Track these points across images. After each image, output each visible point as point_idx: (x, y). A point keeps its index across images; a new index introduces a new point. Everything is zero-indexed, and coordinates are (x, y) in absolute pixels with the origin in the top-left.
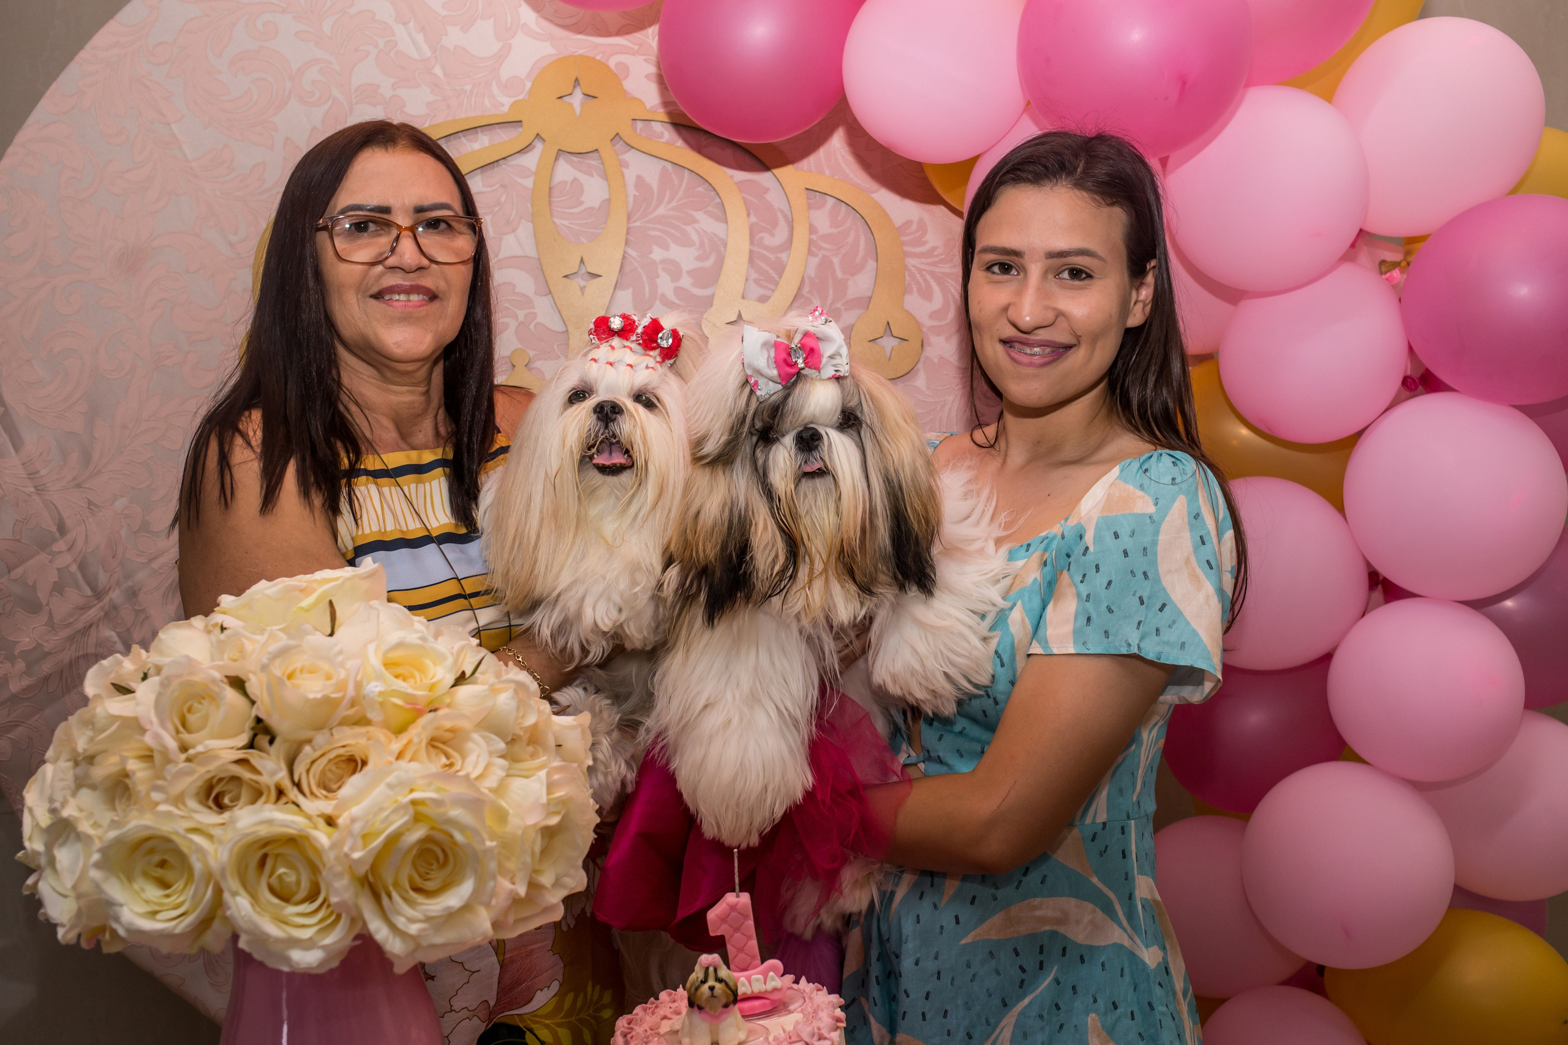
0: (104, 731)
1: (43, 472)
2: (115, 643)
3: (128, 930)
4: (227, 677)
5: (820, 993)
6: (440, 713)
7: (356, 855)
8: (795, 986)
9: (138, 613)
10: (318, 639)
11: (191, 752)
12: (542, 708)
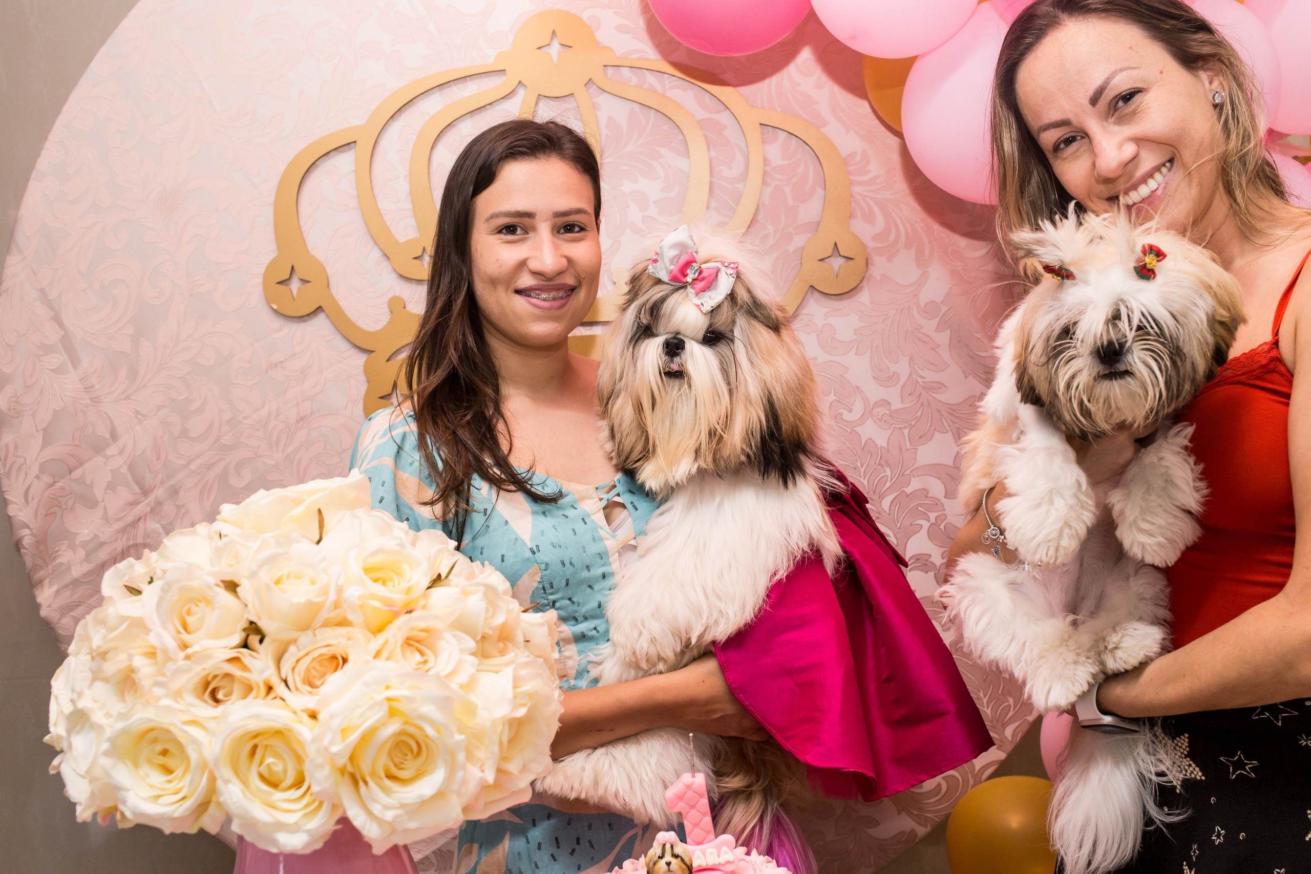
0: (115, 629)
1: (97, 387)
2: (160, 534)
3: (134, 813)
4: (223, 581)
5: (769, 865)
6: (414, 614)
7: (335, 749)
8: (747, 857)
9: (179, 507)
10: (306, 547)
11: (189, 651)
12: (511, 607)
